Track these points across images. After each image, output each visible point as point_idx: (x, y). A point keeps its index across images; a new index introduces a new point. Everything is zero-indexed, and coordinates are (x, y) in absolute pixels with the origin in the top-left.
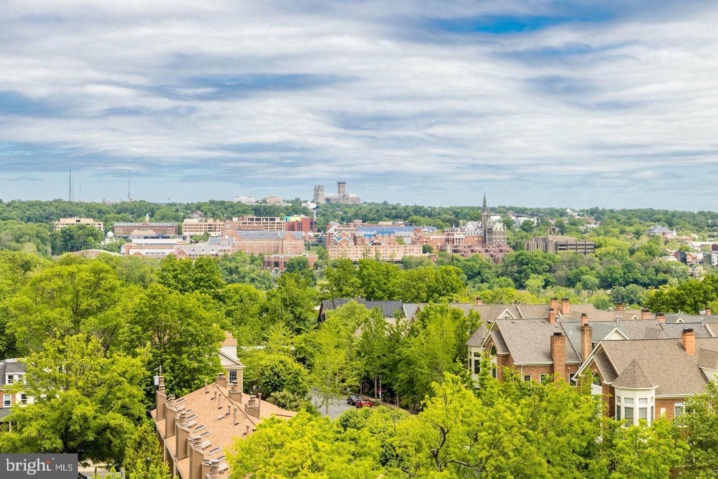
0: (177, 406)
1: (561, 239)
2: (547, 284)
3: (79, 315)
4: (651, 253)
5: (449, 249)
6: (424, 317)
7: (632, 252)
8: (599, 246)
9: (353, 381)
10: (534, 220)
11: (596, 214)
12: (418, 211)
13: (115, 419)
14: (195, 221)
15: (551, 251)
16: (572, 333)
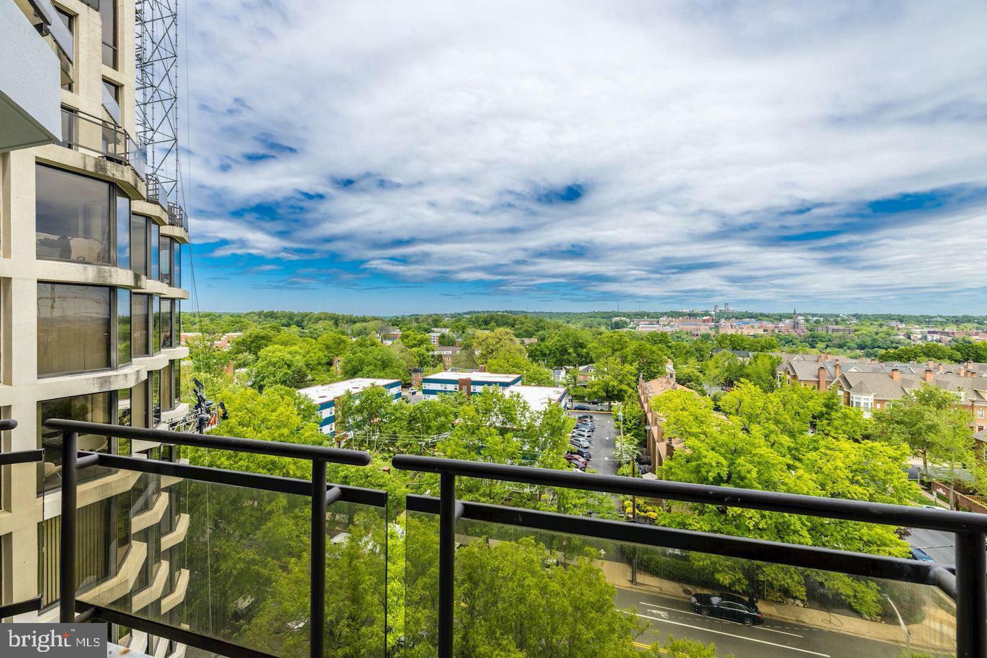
0: (648, 384)
1: (836, 327)
2: (827, 346)
3: (614, 351)
4: (889, 334)
5: (776, 331)
6: (756, 358)
7: (877, 334)
8: (858, 330)
9: (722, 381)
10: (822, 319)
11: (857, 316)
12: (761, 315)
13: (624, 387)
14: (664, 319)
15: (830, 332)
16: (830, 368)
